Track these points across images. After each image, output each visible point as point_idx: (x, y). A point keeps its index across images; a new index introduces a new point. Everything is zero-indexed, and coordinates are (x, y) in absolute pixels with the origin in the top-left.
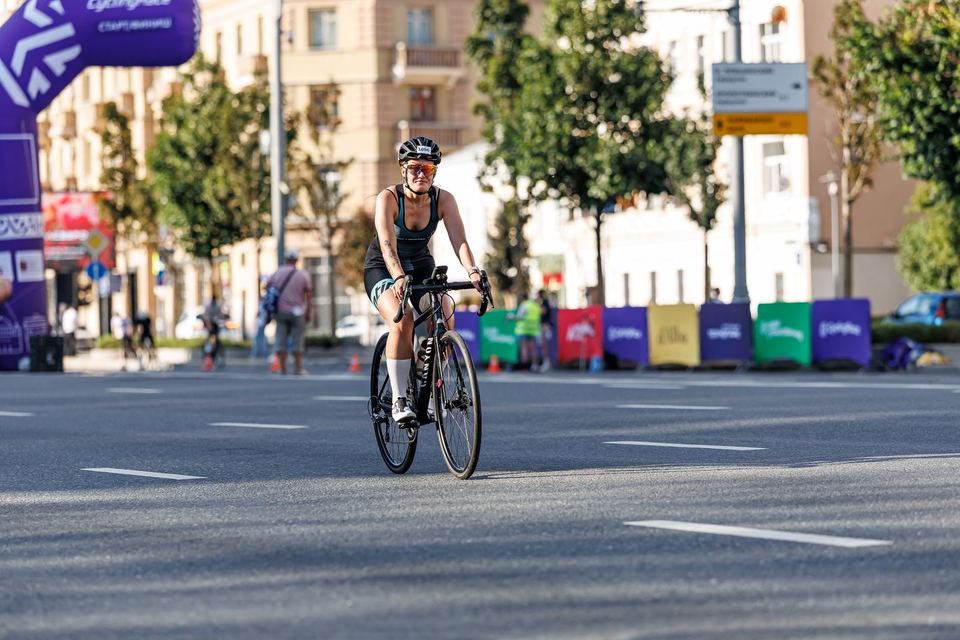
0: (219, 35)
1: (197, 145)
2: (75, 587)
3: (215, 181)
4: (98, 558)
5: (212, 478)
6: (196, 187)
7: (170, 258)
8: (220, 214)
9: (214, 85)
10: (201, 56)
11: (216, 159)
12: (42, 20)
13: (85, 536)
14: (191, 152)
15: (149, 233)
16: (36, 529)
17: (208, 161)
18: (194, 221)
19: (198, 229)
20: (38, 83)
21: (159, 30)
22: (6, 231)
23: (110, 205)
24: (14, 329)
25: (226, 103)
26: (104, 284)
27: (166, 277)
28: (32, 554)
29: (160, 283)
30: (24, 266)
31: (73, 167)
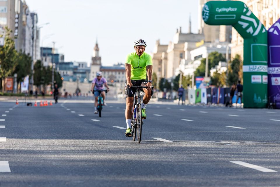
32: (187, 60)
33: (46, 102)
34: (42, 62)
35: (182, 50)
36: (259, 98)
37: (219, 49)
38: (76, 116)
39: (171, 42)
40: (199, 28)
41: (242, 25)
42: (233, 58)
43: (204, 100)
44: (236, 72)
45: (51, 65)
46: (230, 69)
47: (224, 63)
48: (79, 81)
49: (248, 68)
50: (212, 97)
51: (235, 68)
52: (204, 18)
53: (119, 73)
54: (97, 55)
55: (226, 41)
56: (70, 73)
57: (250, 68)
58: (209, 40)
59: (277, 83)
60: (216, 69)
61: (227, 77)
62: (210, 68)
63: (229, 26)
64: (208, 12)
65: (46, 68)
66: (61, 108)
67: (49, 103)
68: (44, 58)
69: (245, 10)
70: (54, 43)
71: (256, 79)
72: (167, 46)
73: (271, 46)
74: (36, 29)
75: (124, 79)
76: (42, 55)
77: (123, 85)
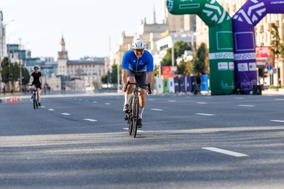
2: (272, 152)
4: (277, 144)
13: (273, 138)
15: (283, 58)
16: (260, 136)
22: (246, 57)
23: (273, 50)
24: (248, 83)
26: (271, 71)
28: (260, 143)
30: (251, 67)
31: (263, 40)
32: (153, 51)
33: (16, 98)
34: (9, 59)
35: (147, 41)
36: (226, 84)
37: (184, 38)
38: (46, 111)
39: (136, 34)
40: (164, 18)
41: (206, 14)
42: (198, 46)
43: (172, 89)
44: (202, 60)
45: (18, 61)
46: (196, 57)
47: (190, 52)
48: (47, 76)
49: (215, 55)
50: (179, 86)
51: (201, 56)
52: (168, 8)
53: (86, 67)
54: (63, 50)
55: (191, 30)
57: (216, 56)
58: (174, 30)
59: (243, 69)
60: (182, 58)
61: (194, 65)
62: (176, 58)
63: (192, 15)
64: (172, 2)
65: (14, 65)
66: (30, 103)
67: (19, 99)
68: (11, 55)
70: (20, 39)
71: (223, 66)
72: (132, 37)
73: (236, 33)
74: (2, 26)
75: (92, 72)
76: (9, 52)
77: (91, 78)
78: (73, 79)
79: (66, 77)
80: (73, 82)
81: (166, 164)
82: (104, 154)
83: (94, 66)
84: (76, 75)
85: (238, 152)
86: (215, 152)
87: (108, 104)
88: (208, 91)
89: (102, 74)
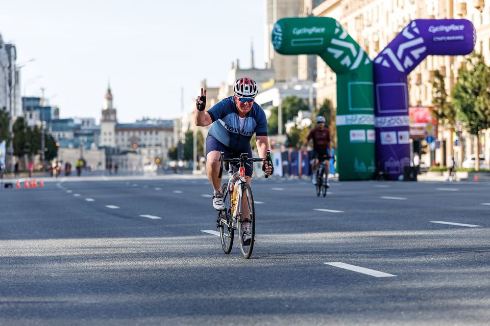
0: (481, 42)
1: (472, 88)
2: (432, 270)
3: (479, 103)
4: (441, 259)
5: (485, 226)
6: (472, 105)
7: (460, 135)
8: (482, 117)
9: (479, 63)
10: (475, 51)
11: (480, 92)
12: (410, 36)
13: (434, 250)
14: (470, 91)
15: (452, 124)
16: (414, 246)
17: (477, 94)
18: (471, 119)
19: (472, 123)
20: (408, 62)
21: (459, 40)
23: (436, 112)
24: (397, 163)
25: (485, 70)
26: (433, 145)
27: (458, 142)
28: (413, 256)
29: (456, 145)
30: (401, 137)
31: (420, 97)
33: (34, 181)
34: (25, 120)
36: (362, 164)
37: (298, 92)
38: (82, 202)
39: (224, 84)
40: (267, 60)
41: (333, 54)
42: (320, 105)
43: (278, 171)
45: (39, 123)
47: (306, 113)
48: (84, 147)
49: (345, 119)
50: (290, 165)
52: (274, 45)
53: (145, 134)
54: (110, 107)
55: (309, 78)
56: (69, 135)
57: (347, 120)
58: (282, 78)
59: (389, 141)
60: (295, 122)
62: (285, 122)
63: (311, 56)
64: (281, 34)
65: (32, 129)
66: (57, 189)
67: (39, 183)
68: (28, 114)
69: (337, 30)
70: (43, 90)
71: (358, 136)
72: (217, 89)
73: (378, 85)
74: (15, 69)
75: (153, 142)
76: (25, 109)
77: (153, 152)
78: (125, 153)
79: (114, 149)
80: (124, 157)
81: (268, 288)
82: (171, 270)
83: (157, 133)
84: (128, 146)
85: (379, 270)
86: (344, 270)
87: (178, 192)
88: (334, 174)
89: (170, 145)
